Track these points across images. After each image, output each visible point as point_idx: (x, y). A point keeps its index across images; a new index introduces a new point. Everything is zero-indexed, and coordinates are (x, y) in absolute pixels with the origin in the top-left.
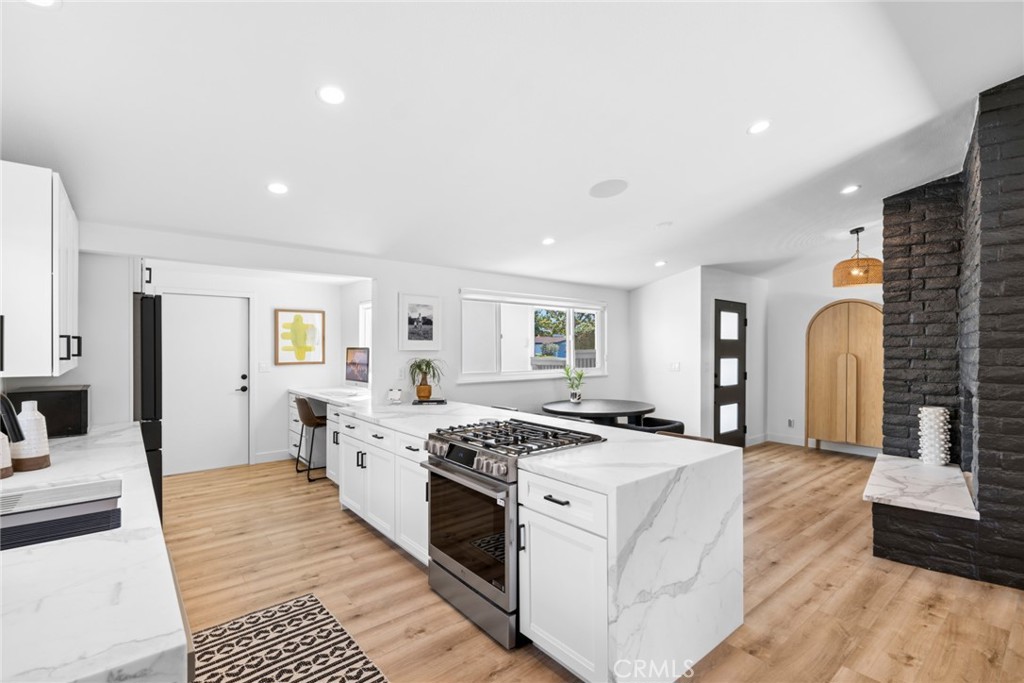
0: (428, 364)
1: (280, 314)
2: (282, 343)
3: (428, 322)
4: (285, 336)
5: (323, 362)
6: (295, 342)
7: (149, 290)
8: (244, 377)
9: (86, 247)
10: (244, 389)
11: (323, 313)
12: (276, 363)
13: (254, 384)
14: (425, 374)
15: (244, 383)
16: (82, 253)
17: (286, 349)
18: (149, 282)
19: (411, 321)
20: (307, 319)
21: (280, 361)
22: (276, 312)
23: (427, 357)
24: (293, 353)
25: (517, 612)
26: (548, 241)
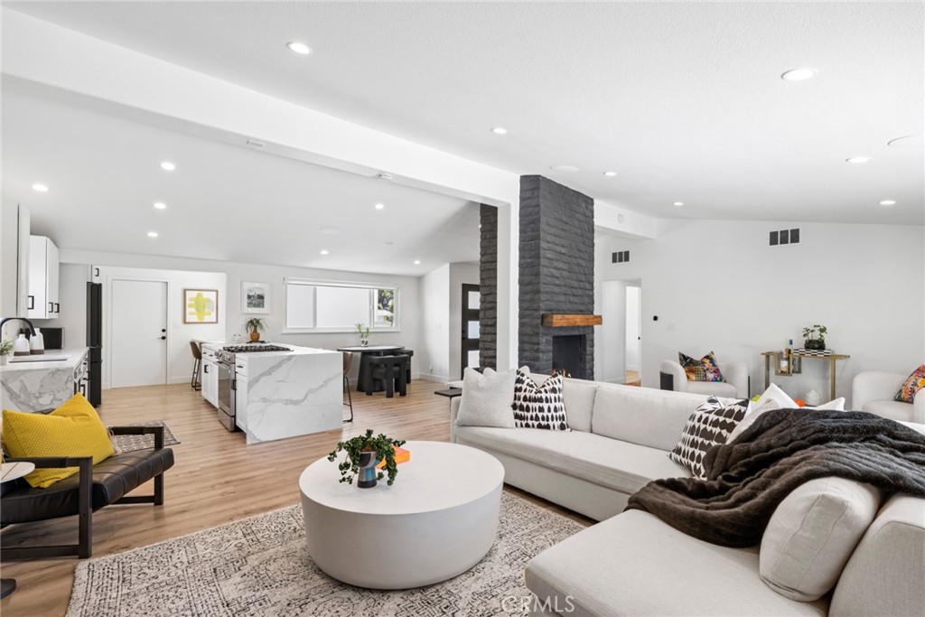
0: (258, 321)
1: (187, 292)
2: (188, 310)
3: (261, 297)
4: (190, 306)
5: (217, 322)
6: (197, 309)
7: (96, 281)
8: (164, 331)
9: (63, 261)
10: (164, 338)
11: (217, 291)
12: (185, 322)
13: (170, 335)
14: (256, 327)
15: (164, 334)
16: (60, 264)
17: (190, 314)
18: (98, 275)
19: (249, 297)
20: (205, 294)
21: (187, 321)
22: (185, 291)
23: (258, 317)
24: (196, 316)
25: (235, 416)
26: (324, 252)
